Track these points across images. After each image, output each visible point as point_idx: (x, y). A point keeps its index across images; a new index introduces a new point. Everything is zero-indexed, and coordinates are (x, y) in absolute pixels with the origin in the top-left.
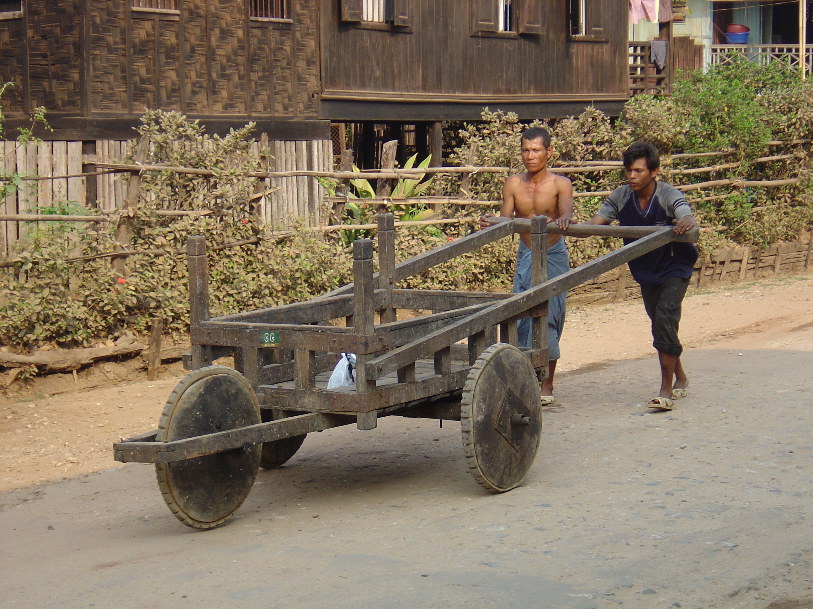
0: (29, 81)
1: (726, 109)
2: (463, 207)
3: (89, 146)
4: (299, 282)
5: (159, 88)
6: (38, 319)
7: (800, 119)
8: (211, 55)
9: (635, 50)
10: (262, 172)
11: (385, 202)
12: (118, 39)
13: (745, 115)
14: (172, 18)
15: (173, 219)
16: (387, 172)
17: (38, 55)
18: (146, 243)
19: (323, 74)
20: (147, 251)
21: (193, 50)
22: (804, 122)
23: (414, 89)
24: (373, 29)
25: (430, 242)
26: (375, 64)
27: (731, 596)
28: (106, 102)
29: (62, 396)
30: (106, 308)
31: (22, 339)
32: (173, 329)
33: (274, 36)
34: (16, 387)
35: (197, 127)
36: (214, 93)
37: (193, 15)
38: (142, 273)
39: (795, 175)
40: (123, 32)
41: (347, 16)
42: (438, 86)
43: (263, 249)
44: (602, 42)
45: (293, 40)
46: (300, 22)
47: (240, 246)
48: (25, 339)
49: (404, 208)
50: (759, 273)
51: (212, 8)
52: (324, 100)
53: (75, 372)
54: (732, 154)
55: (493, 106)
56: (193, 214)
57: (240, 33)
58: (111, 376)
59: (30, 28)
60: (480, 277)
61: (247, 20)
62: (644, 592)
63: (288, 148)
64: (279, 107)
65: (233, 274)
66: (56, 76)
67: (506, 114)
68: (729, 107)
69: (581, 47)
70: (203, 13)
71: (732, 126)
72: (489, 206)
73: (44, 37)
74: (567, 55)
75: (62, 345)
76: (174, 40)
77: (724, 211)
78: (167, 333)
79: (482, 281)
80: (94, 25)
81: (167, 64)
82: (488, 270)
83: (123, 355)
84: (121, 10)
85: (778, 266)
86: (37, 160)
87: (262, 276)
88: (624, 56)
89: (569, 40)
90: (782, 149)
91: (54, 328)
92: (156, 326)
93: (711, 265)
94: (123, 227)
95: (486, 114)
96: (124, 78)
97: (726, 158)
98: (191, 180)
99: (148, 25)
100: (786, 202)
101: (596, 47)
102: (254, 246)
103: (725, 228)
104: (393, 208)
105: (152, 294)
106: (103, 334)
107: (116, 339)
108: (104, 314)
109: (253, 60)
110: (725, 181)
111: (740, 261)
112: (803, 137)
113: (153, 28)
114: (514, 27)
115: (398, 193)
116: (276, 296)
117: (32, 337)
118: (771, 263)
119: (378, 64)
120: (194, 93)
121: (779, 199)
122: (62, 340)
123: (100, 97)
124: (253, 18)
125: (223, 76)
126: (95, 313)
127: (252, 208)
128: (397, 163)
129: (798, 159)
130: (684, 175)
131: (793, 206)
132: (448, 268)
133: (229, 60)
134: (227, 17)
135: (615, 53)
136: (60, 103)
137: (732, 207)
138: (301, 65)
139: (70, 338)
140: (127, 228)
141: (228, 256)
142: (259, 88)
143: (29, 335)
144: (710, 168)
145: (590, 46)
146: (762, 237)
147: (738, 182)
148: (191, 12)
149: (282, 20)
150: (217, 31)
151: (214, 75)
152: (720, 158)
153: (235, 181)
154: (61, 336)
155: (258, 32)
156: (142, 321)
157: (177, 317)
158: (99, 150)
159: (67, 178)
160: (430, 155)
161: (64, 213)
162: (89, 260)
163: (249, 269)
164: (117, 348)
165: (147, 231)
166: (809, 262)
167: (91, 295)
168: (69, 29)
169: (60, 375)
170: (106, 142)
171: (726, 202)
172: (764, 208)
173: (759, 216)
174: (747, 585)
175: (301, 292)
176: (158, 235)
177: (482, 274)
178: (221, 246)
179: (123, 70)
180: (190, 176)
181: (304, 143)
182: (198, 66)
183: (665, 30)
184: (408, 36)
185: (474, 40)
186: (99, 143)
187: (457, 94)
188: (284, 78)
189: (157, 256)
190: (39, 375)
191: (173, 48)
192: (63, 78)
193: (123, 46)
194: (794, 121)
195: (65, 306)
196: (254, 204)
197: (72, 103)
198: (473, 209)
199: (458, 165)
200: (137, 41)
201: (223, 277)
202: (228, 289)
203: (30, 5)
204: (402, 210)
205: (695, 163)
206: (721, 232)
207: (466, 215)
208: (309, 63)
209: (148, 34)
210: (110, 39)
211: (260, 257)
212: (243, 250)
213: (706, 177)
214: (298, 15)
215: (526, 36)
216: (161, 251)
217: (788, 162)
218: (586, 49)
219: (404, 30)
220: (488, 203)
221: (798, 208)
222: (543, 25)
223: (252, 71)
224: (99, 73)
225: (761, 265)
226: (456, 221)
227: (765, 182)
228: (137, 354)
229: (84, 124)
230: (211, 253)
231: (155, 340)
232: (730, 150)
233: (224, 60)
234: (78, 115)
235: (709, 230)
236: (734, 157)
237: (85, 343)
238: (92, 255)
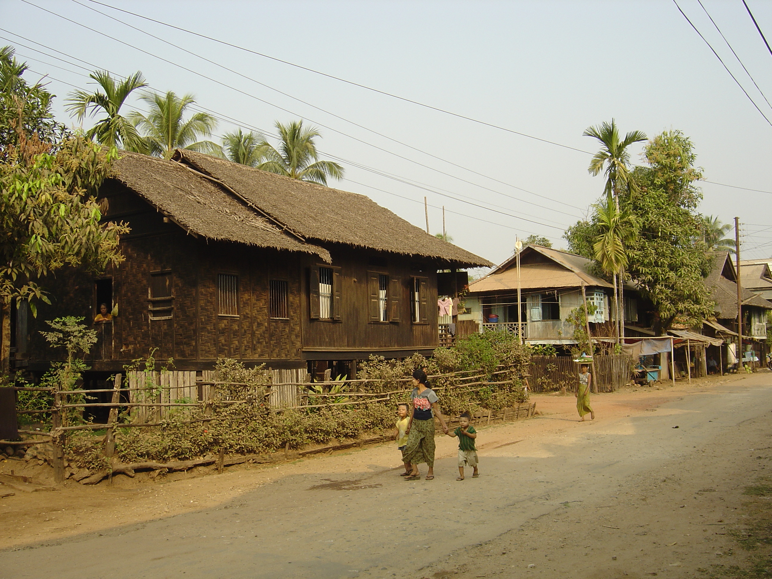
0: (175, 346)
1: (479, 352)
2: (361, 397)
3: (199, 373)
4: (286, 430)
5: (230, 348)
6: (169, 448)
7: (512, 355)
8: (253, 334)
9: (442, 327)
10: (269, 384)
11: (326, 395)
12: (212, 328)
13: (487, 354)
14: (236, 319)
15: (231, 404)
16: (327, 382)
17: (178, 335)
18: (218, 415)
19: (303, 341)
20: (218, 418)
21: (245, 332)
22: (513, 356)
23: (344, 347)
24: (325, 321)
25: (346, 412)
26: (326, 336)
27: (419, 570)
28: (207, 354)
29: (179, 481)
30: (199, 443)
31: (162, 457)
32: (230, 452)
33: (281, 325)
34: (159, 477)
35: (241, 365)
36: (255, 350)
37: (246, 317)
38: (216, 428)
39: (511, 379)
40: (214, 325)
41: (313, 317)
42: (354, 345)
43: (270, 417)
44: (426, 325)
45: (290, 327)
46: (292, 319)
47: (260, 415)
48: (164, 457)
49: (334, 397)
50: (496, 421)
51: (254, 314)
52: (303, 352)
53: (185, 471)
54: (482, 371)
55: (374, 353)
56: (238, 402)
57: (266, 324)
58: (202, 472)
59: (175, 323)
60: (369, 426)
61: (269, 319)
62: (382, 569)
63: (287, 372)
64: (283, 355)
65: (257, 428)
66: (185, 343)
67: (379, 357)
68: (480, 351)
69: (417, 327)
70: (249, 316)
71: (481, 359)
72: (373, 396)
73: (181, 327)
74: (411, 330)
75: (180, 459)
76: (237, 328)
77: (480, 395)
78: (227, 454)
79: (371, 428)
80: (202, 322)
81: (234, 338)
82: (372, 423)
83: (207, 463)
84: (214, 315)
85: (504, 418)
86: (177, 379)
87: (269, 428)
88: (436, 330)
89: (412, 324)
90: (505, 368)
91: (176, 452)
92: (221, 450)
93: (474, 419)
94: (208, 408)
95: (371, 357)
96: (215, 344)
97: (479, 372)
98: (238, 388)
99: (225, 321)
100: (507, 390)
101: (424, 327)
102: (266, 416)
103: (480, 402)
104: (330, 398)
105: (220, 437)
106: (199, 454)
107: (204, 456)
108: (199, 446)
109: (272, 335)
110: (479, 383)
111: (487, 416)
112: (514, 363)
113: (228, 323)
114: (387, 319)
115: (332, 392)
116: (276, 437)
117: (166, 456)
118: (502, 417)
119: (327, 336)
120: (246, 350)
121: (504, 389)
122: (180, 457)
123: (204, 352)
124: (271, 318)
125: (259, 342)
126: (195, 445)
127: (265, 399)
128: (331, 378)
129: (512, 372)
130: (461, 380)
131: (511, 392)
132: (354, 423)
133: (261, 336)
134: (260, 317)
135: (432, 330)
136: (187, 355)
137: (483, 394)
138: (293, 337)
139: (183, 456)
140: (210, 409)
141: (255, 420)
142: (274, 347)
143: (165, 455)
144: (472, 377)
145: (421, 326)
146: (497, 406)
147: (485, 383)
148: (244, 316)
149: (284, 318)
150: (256, 323)
151: (255, 342)
152: (477, 373)
153: (257, 388)
154: (180, 455)
155: (274, 324)
156: (216, 448)
157: (231, 446)
158: (203, 375)
159: (190, 387)
160: (346, 375)
161: (185, 403)
162: (193, 423)
163: (264, 425)
164: (204, 460)
165: (218, 410)
166: (519, 416)
167: (193, 438)
168: (191, 324)
169: (179, 472)
170: (206, 371)
171: (480, 392)
172: (497, 393)
173: (496, 397)
174: (427, 565)
175: (287, 435)
176: (223, 412)
177: (370, 425)
178: (251, 416)
179: (215, 341)
180: (238, 386)
181: (295, 370)
182: (248, 338)
183: (455, 319)
184: (341, 324)
185: (370, 325)
186: (203, 372)
187: (362, 348)
188: (286, 343)
189: (222, 420)
190: (169, 472)
191: (236, 331)
192: (189, 344)
193: (214, 331)
194: (509, 356)
195: (181, 442)
196: (266, 398)
197: (192, 355)
198: (366, 397)
199: (360, 379)
200: (220, 328)
201: (252, 429)
202: (255, 434)
203: (175, 314)
204: (334, 398)
205: (466, 375)
206: (478, 404)
207: (362, 400)
208: (297, 336)
209: (225, 325)
210: (209, 328)
211: (269, 420)
212: (262, 417)
213: (471, 381)
214: (292, 316)
215: (393, 323)
216: (224, 418)
217: (508, 373)
218: (420, 328)
219: (338, 322)
220: (372, 395)
221: (513, 393)
222: (400, 318)
223: (271, 340)
224: (204, 342)
225: (497, 418)
226: (358, 402)
227: (498, 382)
228: (213, 463)
229: (196, 364)
230: (247, 419)
231: (221, 457)
232: (481, 369)
233: (259, 336)
234: (195, 360)
235: (472, 403)
236: (483, 372)
237: (190, 458)
238: (194, 420)
